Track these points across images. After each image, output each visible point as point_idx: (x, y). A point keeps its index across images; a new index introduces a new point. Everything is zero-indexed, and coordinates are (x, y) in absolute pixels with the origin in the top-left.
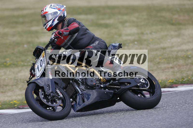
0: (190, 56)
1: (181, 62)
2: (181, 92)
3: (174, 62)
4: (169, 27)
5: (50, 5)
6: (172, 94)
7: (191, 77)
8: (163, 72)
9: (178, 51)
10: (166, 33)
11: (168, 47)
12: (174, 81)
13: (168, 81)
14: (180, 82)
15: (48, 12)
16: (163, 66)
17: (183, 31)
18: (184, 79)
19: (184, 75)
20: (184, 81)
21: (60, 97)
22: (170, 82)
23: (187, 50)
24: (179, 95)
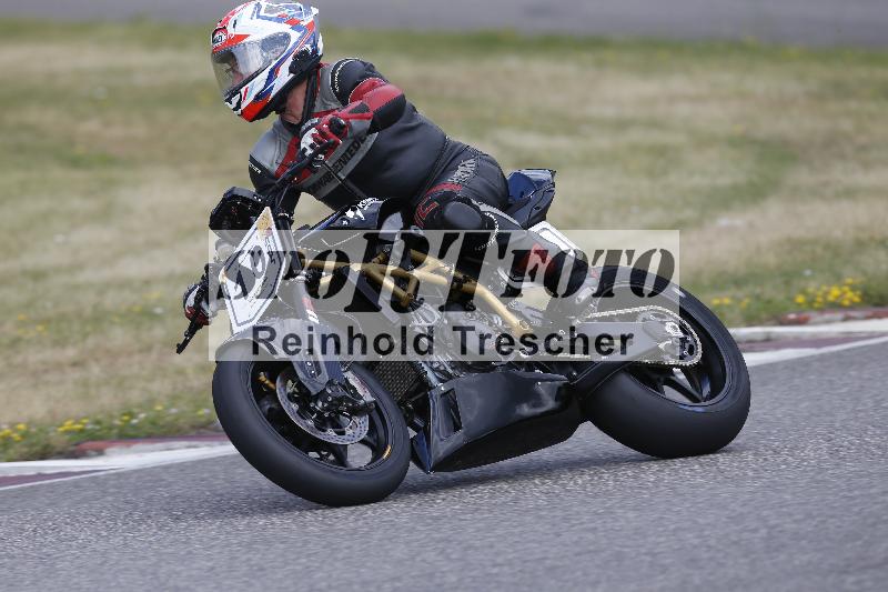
0: (158, 310)
1: (119, 336)
2: (122, 476)
3: (85, 336)
4: (58, 173)
5: (251, 6)
6: (76, 487)
7: (167, 408)
8: (35, 386)
9: (103, 288)
10: (44, 204)
11: (58, 270)
12: (90, 427)
13: (61, 425)
14: (115, 431)
15: (246, 36)
16: (34, 357)
17: (125, 196)
18: (132, 415)
19: (135, 396)
20: (134, 426)
21: (362, 402)
22: (67, 432)
23: (147, 283)
24: (112, 490)
